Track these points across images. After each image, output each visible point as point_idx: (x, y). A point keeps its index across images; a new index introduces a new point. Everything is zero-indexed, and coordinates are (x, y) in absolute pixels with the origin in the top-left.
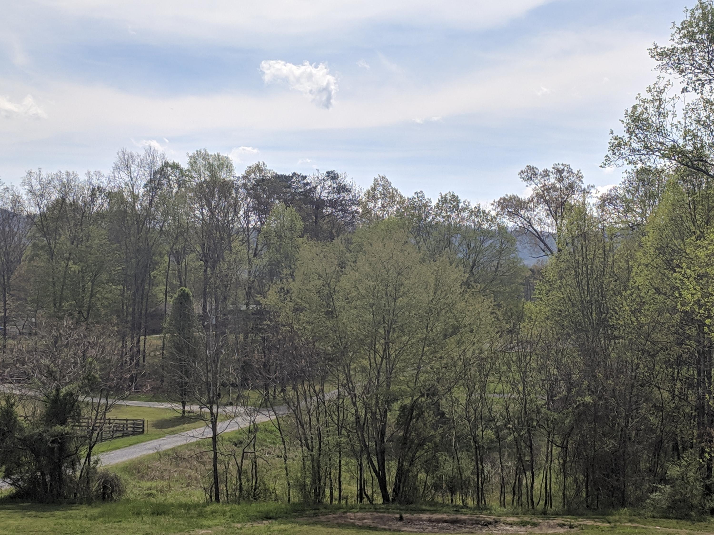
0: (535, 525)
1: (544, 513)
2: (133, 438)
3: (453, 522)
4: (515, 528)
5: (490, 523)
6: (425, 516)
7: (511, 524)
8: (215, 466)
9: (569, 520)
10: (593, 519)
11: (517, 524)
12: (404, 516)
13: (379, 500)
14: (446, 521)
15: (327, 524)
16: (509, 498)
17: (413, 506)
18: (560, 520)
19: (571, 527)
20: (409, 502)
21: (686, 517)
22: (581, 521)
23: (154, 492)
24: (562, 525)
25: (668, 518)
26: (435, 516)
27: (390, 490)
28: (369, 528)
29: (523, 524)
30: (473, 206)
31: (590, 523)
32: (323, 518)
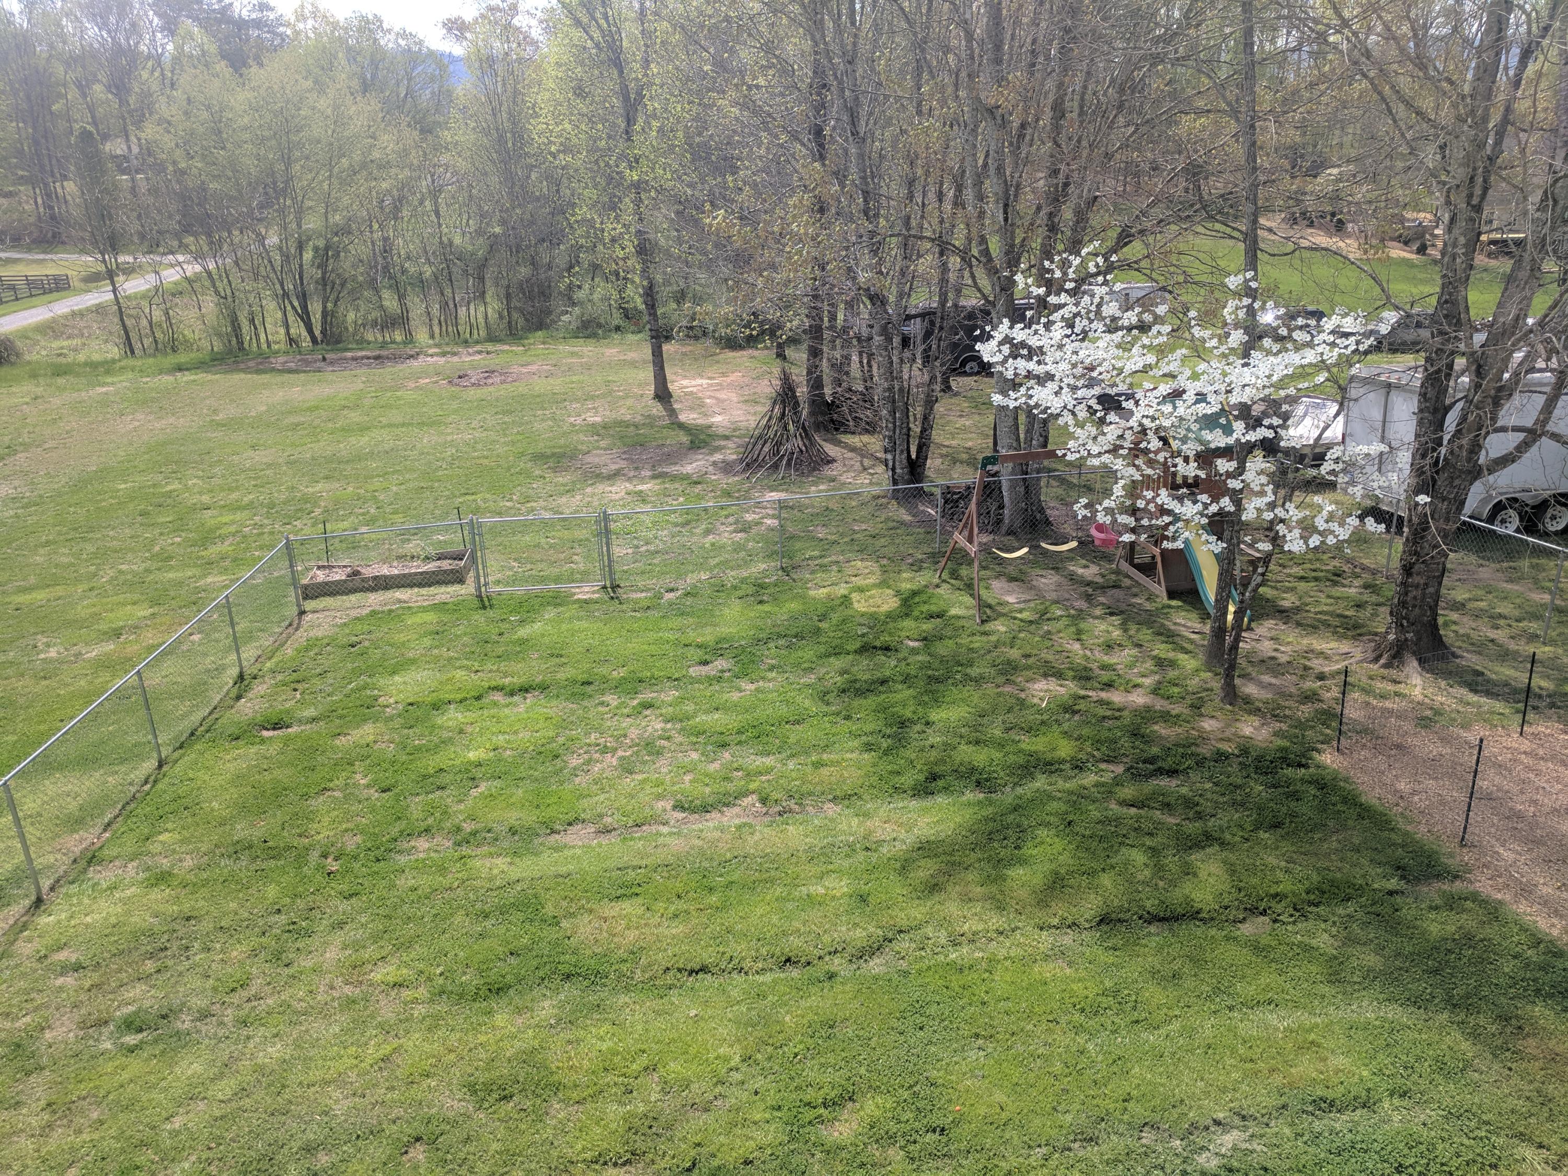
0: (455, 354)
1: (466, 342)
2: (55, 295)
3: (377, 358)
4: (435, 358)
5: (412, 356)
6: (349, 354)
7: (432, 356)
8: (122, 320)
9: (490, 347)
10: (509, 344)
11: (437, 355)
12: (327, 356)
13: (306, 343)
14: (368, 358)
15: (246, 371)
16: (436, 329)
17: (340, 346)
18: (478, 348)
19: (488, 353)
20: (338, 342)
21: (594, 335)
22: (499, 347)
23: (65, 351)
24: (480, 352)
25: (577, 337)
26: (360, 354)
27: (317, 333)
28: (290, 371)
29: (444, 354)
30: (396, 29)
31: (506, 347)
32: (242, 366)
